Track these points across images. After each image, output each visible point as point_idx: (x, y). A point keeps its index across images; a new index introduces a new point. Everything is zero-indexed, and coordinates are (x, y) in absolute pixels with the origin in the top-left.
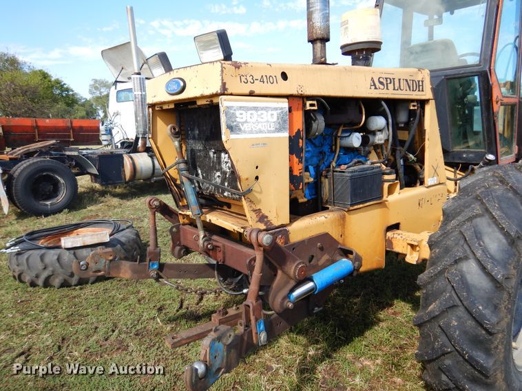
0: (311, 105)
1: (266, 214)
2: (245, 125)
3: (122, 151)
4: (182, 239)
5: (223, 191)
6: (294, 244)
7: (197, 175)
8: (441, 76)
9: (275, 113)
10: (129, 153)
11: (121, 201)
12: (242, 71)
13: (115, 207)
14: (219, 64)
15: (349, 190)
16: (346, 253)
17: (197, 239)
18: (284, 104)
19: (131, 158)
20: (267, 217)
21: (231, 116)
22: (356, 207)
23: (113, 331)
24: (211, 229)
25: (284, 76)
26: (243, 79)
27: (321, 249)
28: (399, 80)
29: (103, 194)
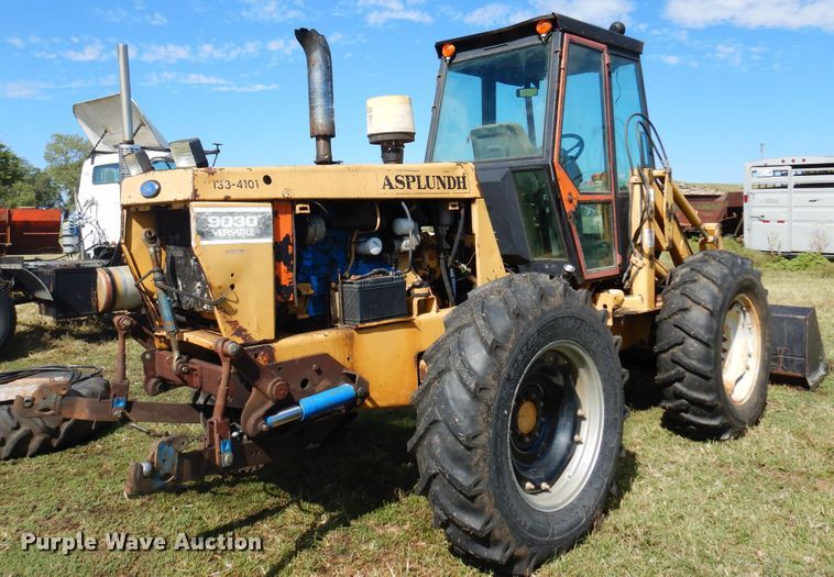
0: (301, 209)
1: (245, 327)
2: (219, 231)
3: (95, 263)
4: (157, 369)
5: (203, 304)
6: (280, 363)
7: (177, 287)
8: (504, 167)
9: (255, 218)
10: (108, 265)
11: (88, 346)
12: (215, 177)
13: (76, 354)
14: (190, 171)
15: (358, 305)
16: (351, 378)
17: (170, 362)
18: (268, 209)
19: (110, 274)
20: (245, 330)
21: (202, 221)
22: (367, 325)
23: (59, 510)
24: (189, 350)
25: (267, 180)
26: (218, 185)
27: (319, 372)
28: (427, 177)
29: (57, 334)
